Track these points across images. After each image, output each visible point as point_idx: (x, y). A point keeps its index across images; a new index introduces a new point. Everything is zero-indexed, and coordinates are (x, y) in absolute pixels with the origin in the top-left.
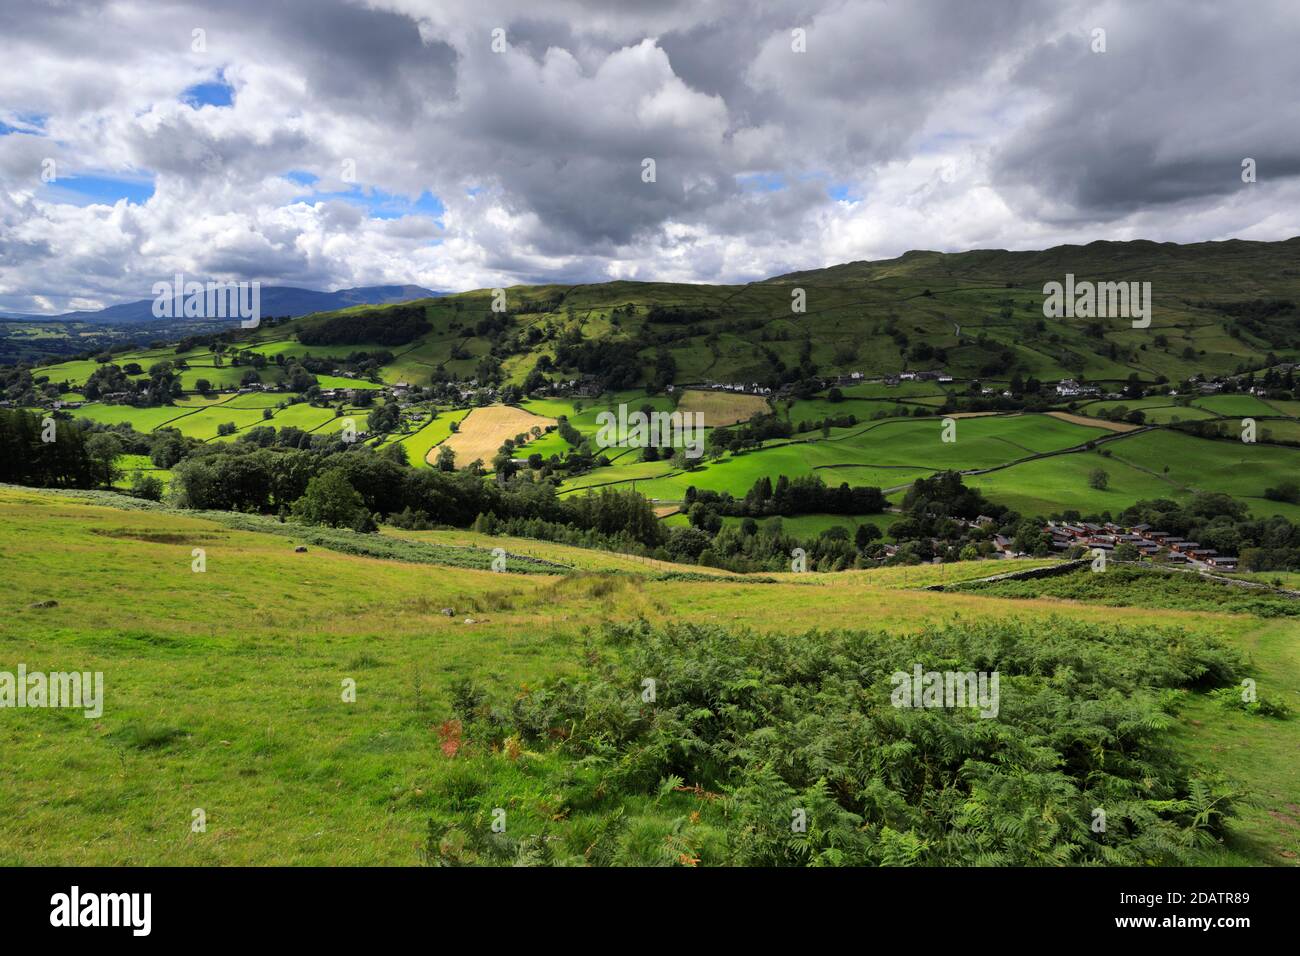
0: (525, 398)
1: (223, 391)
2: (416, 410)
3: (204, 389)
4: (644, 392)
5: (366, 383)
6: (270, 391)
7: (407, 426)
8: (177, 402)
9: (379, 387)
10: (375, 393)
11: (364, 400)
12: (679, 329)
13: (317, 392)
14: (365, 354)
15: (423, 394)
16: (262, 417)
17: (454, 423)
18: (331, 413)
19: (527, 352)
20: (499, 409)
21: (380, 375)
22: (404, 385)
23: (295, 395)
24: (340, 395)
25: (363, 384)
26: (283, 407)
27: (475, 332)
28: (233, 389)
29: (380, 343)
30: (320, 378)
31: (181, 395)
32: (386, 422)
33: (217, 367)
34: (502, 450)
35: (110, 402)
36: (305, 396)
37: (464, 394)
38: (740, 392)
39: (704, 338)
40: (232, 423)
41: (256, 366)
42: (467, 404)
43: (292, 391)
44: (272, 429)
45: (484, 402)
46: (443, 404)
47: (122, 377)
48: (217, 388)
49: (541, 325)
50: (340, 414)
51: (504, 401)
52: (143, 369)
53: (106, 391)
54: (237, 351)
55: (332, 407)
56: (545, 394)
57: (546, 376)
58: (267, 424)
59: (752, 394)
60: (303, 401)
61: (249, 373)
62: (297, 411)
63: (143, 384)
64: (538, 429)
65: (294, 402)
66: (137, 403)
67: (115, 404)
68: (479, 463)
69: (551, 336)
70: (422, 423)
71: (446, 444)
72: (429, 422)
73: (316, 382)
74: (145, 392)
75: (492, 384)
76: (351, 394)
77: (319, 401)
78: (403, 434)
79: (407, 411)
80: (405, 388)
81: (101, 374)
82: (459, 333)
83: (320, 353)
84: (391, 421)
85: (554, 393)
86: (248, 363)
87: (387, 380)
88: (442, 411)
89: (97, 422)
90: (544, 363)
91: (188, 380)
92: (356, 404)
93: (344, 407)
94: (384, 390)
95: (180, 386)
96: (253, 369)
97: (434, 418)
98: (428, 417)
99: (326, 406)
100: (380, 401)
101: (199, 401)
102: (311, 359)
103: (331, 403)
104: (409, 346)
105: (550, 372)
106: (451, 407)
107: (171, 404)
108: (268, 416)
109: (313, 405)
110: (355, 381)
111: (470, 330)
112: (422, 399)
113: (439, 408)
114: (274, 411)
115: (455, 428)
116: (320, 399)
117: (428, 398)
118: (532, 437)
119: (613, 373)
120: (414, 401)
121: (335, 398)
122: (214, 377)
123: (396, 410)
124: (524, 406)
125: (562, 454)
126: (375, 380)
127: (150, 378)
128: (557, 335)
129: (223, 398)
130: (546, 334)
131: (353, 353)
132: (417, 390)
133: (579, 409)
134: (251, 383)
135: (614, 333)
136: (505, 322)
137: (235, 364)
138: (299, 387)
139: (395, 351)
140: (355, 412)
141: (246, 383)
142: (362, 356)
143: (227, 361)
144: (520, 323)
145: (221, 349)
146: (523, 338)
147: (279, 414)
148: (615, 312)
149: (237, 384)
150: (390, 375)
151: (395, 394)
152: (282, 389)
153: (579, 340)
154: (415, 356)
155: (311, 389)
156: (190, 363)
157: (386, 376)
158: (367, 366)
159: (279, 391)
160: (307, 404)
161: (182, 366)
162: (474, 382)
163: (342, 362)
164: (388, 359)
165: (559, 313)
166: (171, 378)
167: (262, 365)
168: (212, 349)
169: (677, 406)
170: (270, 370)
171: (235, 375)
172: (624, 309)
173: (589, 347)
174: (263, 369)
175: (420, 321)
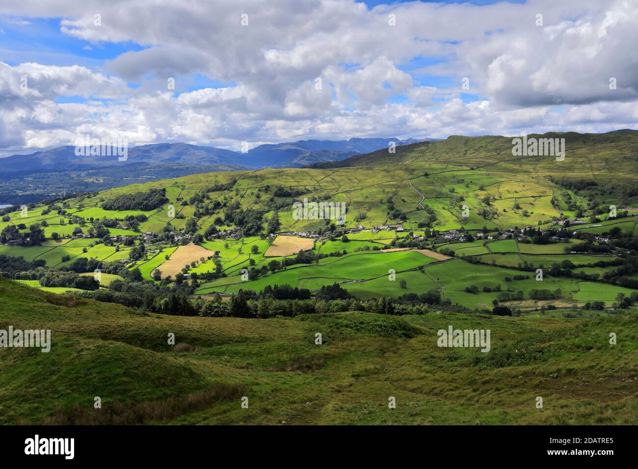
0: (205, 240)
1: (64, 238)
2: (153, 247)
3: (56, 237)
4: (259, 237)
5: (132, 232)
6: (86, 238)
7: (147, 257)
8: (43, 244)
9: (138, 234)
10: (135, 238)
11: (130, 242)
12: (288, 200)
13: (108, 238)
14: (133, 216)
15: (158, 239)
16: (82, 252)
17: (167, 255)
18: (114, 249)
19: (213, 213)
20: (191, 246)
21: (139, 227)
22: (150, 233)
23: (98, 240)
24: (119, 238)
25: (131, 233)
26: (92, 246)
27: (188, 203)
28: (69, 237)
29: (142, 209)
30: (110, 230)
31: (45, 240)
32: (137, 255)
33: (62, 225)
34: (183, 270)
35: (13, 245)
36: (102, 240)
37: (176, 239)
38: (304, 237)
40: (68, 256)
41: (80, 224)
42: (177, 244)
43: (97, 237)
44: (86, 259)
45: (185, 243)
46: (166, 244)
47: (17, 231)
48: (62, 236)
49: (221, 199)
50: (117, 250)
51: (194, 242)
52: (26, 226)
53: (11, 239)
54: (71, 215)
55: (115, 246)
56: (215, 238)
57: (218, 228)
58: (84, 255)
59: (309, 238)
60: (102, 242)
61: (77, 228)
62: (99, 248)
63: (27, 235)
64: (203, 259)
65: (97, 243)
66: (25, 245)
69: (225, 205)
70: (155, 254)
72: (158, 254)
73: (108, 232)
74: (29, 239)
76: (124, 239)
77: (109, 243)
78: (145, 260)
79: (148, 248)
80: (150, 235)
81: (8, 230)
82: (181, 203)
83: (112, 215)
84: (140, 254)
85: (219, 237)
86: (76, 223)
87: (142, 231)
88: (165, 248)
90: (219, 222)
91: (48, 233)
92: (126, 245)
93: (120, 246)
94: (140, 236)
95: (44, 236)
96: (78, 225)
97: (160, 251)
98: (158, 251)
99: (112, 245)
100: (137, 242)
101: (53, 243)
102: (106, 220)
103: (115, 244)
104: (155, 211)
105: (220, 226)
106: (169, 245)
107: (40, 245)
108: (85, 251)
109: (106, 245)
110: (127, 231)
111: (186, 202)
112: (157, 241)
113: (164, 246)
114: (88, 248)
115: (167, 258)
116: (109, 242)
117: (160, 241)
118: (200, 262)
119: (247, 228)
120: (153, 242)
121: (117, 241)
122: (61, 231)
123: (144, 248)
124: (203, 245)
126: (137, 231)
127: (30, 231)
128: (228, 205)
129: (64, 241)
130: (222, 204)
131: (127, 216)
132: (155, 236)
133: (227, 246)
134: (77, 233)
135: (256, 203)
136: (204, 197)
137: (70, 223)
138: (100, 235)
139: (147, 214)
140: (125, 249)
141: (75, 234)
142: (132, 218)
143: (66, 220)
144: (211, 197)
145: (64, 213)
146: (211, 206)
147: (90, 250)
148: (259, 190)
149: (71, 234)
150: (144, 227)
151: (145, 238)
152: (92, 236)
153: (238, 208)
154: (158, 217)
155: (105, 236)
156: (48, 222)
157: (142, 228)
158: (133, 223)
159: (91, 238)
160: (103, 244)
161: (45, 224)
162: (183, 232)
163: (122, 220)
164: (144, 219)
165: (232, 191)
166: (40, 232)
167: (83, 223)
168: (59, 213)
169: (271, 245)
170: (87, 226)
171: (70, 229)
172: (264, 189)
173: (242, 212)
174: (83, 226)
175: (161, 197)
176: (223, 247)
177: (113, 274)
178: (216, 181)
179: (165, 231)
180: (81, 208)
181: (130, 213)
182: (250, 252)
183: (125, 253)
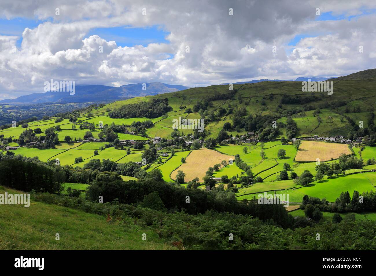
0: (218, 145)
1: (76, 141)
2: (165, 151)
3: (68, 140)
4: (280, 142)
5: (140, 137)
6: (97, 141)
7: (161, 159)
8: (56, 146)
9: (146, 139)
10: (144, 142)
11: (140, 146)
12: (298, 107)
13: (118, 142)
14: (140, 122)
15: (168, 143)
16: (93, 154)
17: (183, 158)
18: (124, 152)
19: (219, 120)
20: (205, 150)
21: (147, 133)
22: (159, 138)
23: (108, 143)
24: (128, 143)
25: (139, 138)
26: (103, 149)
27: (192, 110)
28: (80, 140)
29: (147, 117)
30: (119, 135)
31: (58, 143)
32: (150, 157)
33: (73, 130)
34: (207, 173)
35: (29, 147)
36: (112, 144)
37: (188, 143)
38: (333, 142)
39: (312, 112)
40: (81, 157)
41: (90, 129)
42: (189, 148)
43: (106, 141)
44: (98, 160)
45: (198, 147)
46: (177, 148)
47: (34, 135)
48: (74, 140)
49: (225, 107)
50: (129, 153)
51: (207, 146)
52: (42, 131)
53: (27, 142)
54: (81, 122)
55: (125, 149)
56: (228, 143)
57: (229, 133)
58: (96, 158)
59: (340, 143)
60: (112, 146)
61: (87, 133)
62: (109, 151)
63: (42, 138)
64: (225, 162)
65: (107, 147)
66: (40, 147)
67: (31, 147)
68: (197, 179)
69: (231, 112)
70: (168, 158)
71: (180, 169)
72: (171, 157)
73: (117, 137)
74: (43, 142)
75: (201, 137)
76: (133, 143)
77: (119, 146)
78: (159, 163)
79: (160, 151)
80: (159, 140)
81: (25, 134)
82: (184, 111)
83: (120, 122)
84: (153, 157)
85: (233, 142)
86: (87, 128)
87: (149, 136)
88: (177, 152)
89: (24, 156)
90: (227, 127)
91: (61, 137)
92: (136, 148)
93: (131, 149)
94: (149, 140)
95: (58, 139)
96: (89, 130)
97: (173, 155)
98: (170, 155)
99: (122, 149)
100: (147, 146)
101: (66, 146)
102: (115, 125)
103: (125, 147)
104: (160, 118)
105: (230, 131)
106: (181, 149)
107: (54, 148)
108: (96, 154)
109: (116, 148)
110: (135, 136)
111: (190, 109)
112: (167, 145)
113: (175, 150)
114: (99, 151)
115: (183, 161)
116: (119, 145)
117: (170, 145)
118: (222, 166)
119: (263, 132)
120: (163, 146)
121: (126, 145)
122: (73, 135)
123: (155, 151)
124: (217, 149)
125: (238, 175)
126: (144, 136)
127: (45, 135)
128: (234, 112)
129: (76, 144)
130: (228, 111)
131: (134, 122)
132: (164, 140)
133: (245, 150)
134: (88, 137)
135: (264, 110)
136: (207, 105)
137: (81, 128)
138: (110, 139)
139: (154, 121)
140: (136, 152)
141: (86, 137)
142: (139, 124)
143: (78, 127)
144: (215, 105)
145: (75, 121)
146: (216, 113)
147: (101, 153)
148: (264, 98)
149: (82, 138)
150: (151, 133)
151: (154, 143)
152: (102, 140)
153: (245, 114)
154: (163, 123)
155: (115, 140)
156: (61, 127)
157: (149, 133)
158: (141, 129)
159: (101, 141)
160: (113, 148)
161: (58, 129)
162: (192, 137)
163: (129, 126)
164: (151, 125)
165: (234, 100)
166: (54, 135)
167: (93, 128)
168: (71, 120)
169: (298, 150)
170: (97, 131)
171: (81, 134)
172: (268, 97)
173: (251, 118)
174: (93, 131)
175: (165, 106)
176: (242, 152)
177: (129, 175)
178: (215, 92)
179: (173, 137)
180: (90, 116)
181: (137, 120)
182: (276, 156)
183: (137, 157)
